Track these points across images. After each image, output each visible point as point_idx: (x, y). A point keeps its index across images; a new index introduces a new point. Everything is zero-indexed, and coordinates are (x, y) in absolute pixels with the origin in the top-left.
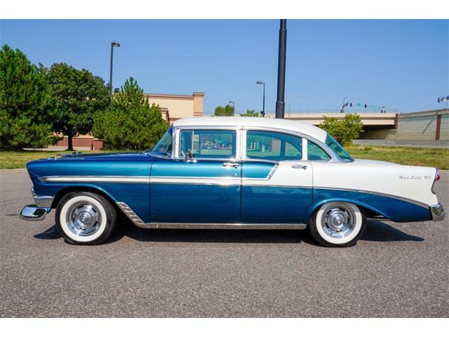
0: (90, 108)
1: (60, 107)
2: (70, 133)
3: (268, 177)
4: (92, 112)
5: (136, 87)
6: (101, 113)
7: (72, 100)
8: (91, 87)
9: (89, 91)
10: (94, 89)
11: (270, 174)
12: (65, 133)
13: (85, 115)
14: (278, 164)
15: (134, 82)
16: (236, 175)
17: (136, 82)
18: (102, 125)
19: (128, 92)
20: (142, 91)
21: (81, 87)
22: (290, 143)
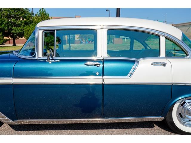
0: (23, 24)
1: (6, 23)
2: (14, 37)
3: (129, 75)
4: (24, 26)
5: (45, 13)
6: (28, 26)
7: (13, 20)
8: (22, 13)
9: (22, 15)
10: (24, 14)
11: (131, 72)
12: (12, 37)
13: (20, 28)
14: (138, 62)
15: (44, 10)
16: (97, 74)
17: (45, 10)
18: (28, 32)
19: (41, 15)
20: (49, 15)
21: (17, 13)
22: (137, 40)
